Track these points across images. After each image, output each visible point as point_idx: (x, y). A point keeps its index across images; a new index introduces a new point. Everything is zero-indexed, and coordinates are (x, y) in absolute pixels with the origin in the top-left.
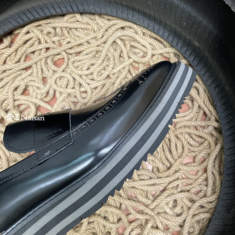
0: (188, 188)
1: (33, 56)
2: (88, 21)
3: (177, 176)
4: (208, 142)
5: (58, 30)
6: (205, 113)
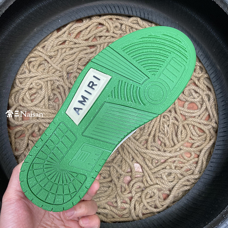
0: (181, 165)
1: (99, 39)
2: (146, 26)
3: (176, 154)
4: (206, 135)
5: (123, 27)
6: (209, 115)
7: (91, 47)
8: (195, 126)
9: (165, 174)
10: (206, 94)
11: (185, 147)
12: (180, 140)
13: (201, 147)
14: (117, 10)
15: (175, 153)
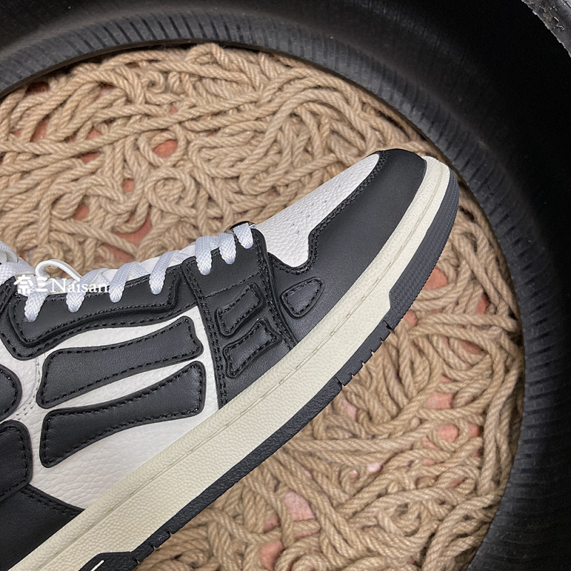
0: (435, 471)
2: (241, 65)
3: (410, 439)
4: (490, 360)
5: (173, 79)
6: (486, 296)
7: (86, 158)
8: (451, 337)
9: (388, 511)
10: (462, 234)
11: (433, 411)
12: (412, 393)
13: (482, 401)
14: (141, 32)
15: (407, 434)
